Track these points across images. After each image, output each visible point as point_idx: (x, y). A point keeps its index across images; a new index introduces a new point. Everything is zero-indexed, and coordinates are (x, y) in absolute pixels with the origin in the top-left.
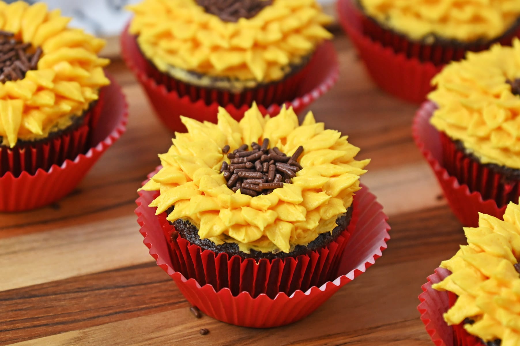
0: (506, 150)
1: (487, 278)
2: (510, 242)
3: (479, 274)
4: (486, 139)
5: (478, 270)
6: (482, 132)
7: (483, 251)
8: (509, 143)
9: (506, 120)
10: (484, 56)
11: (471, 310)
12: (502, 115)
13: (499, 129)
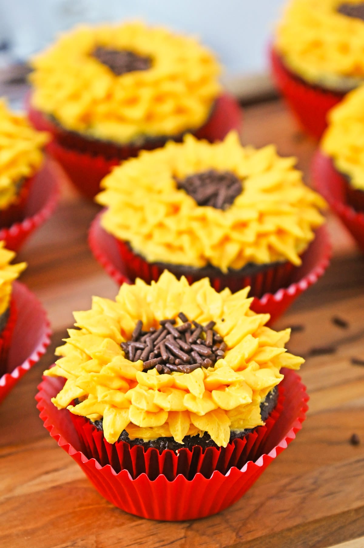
0: (169, 246)
1: (90, 358)
2: (119, 322)
3: (84, 356)
4: (149, 237)
5: (83, 352)
6: (145, 230)
7: (90, 333)
8: (170, 238)
9: (168, 215)
10: (159, 155)
11: (77, 393)
12: (162, 210)
13: (161, 225)
